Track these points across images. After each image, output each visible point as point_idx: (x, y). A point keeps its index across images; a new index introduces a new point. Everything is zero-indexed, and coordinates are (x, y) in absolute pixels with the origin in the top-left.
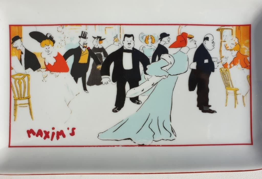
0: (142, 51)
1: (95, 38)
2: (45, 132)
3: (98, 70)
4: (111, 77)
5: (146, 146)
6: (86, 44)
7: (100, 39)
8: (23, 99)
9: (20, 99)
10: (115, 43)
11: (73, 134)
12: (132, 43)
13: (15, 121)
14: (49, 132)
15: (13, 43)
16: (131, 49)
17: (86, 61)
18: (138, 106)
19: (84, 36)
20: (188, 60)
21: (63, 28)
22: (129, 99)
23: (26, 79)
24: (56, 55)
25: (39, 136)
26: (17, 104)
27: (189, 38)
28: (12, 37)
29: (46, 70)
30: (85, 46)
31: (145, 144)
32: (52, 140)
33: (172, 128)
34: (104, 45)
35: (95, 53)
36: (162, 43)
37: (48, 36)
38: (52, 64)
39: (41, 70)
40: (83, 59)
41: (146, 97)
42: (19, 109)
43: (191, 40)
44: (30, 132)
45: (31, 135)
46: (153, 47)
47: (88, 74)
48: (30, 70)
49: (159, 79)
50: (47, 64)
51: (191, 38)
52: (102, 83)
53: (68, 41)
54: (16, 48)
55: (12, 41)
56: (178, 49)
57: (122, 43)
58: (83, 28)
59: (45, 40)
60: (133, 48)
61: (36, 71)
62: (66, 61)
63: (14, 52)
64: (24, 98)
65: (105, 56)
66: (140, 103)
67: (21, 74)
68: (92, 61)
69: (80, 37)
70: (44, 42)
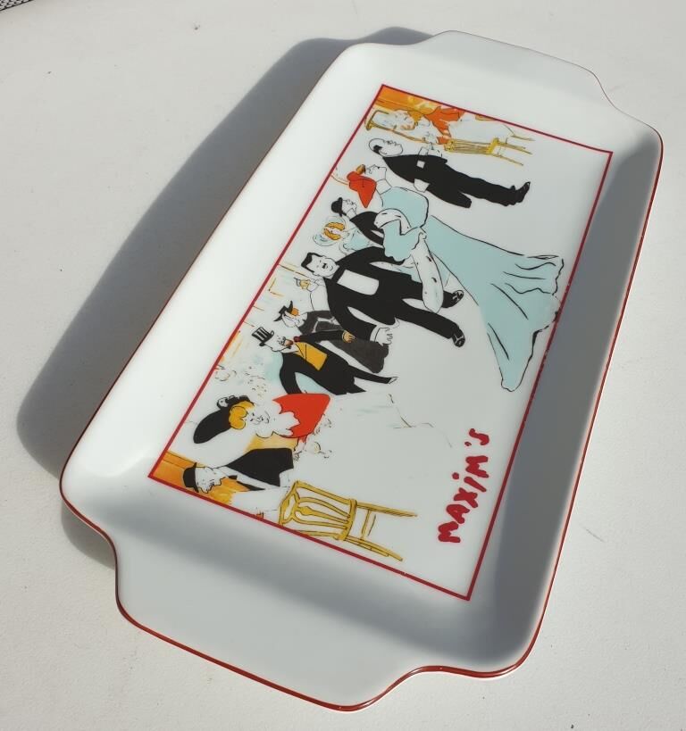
0: (351, 252)
1: (280, 318)
2: (457, 498)
3: (352, 341)
4: (379, 325)
5: (560, 310)
6: (285, 339)
7: (288, 310)
8: (353, 519)
9: (348, 526)
10: (310, 288)
11: (484, 439)
12: (324, 260)
13: (401, 560)
14: (461, 490)
15: (196, 489)
16: (336, 267)
17: (324, 356)
18: (466, 297)
19: (263, 337)
20: (405, 189)
21: (223, 368)
22: (443, 309)
23: (303, 493)
24: (278, 407)
25: (464, 515)
26: (359, 537)
27: (361, 173)
28: (182, 484)
29: (305, 441)
30: (287, 342)
31: (557, 309)
32: (483, 490)
33: (536, 257)
34: (303, 308)
35: (314, 331)
36: (352, 215)
37: (224, 404)
38: (295, 422)
39: (297, 451)
40: (316, 359)
41: (452, 278)
42: (373, 538)
43: (367, 171)
44: (446, 533)
45: (454, 533)
46: (351, 232)
47: (352, 362)
48: (286, 477)
49: (421, 246)
50: (290, 433)
51: (364, 170)
52: (386, 346)
53: (259, 371)
54: (213, 485)
55: (191, 489)
56: (376, 194)
57: (316, 278)
58: (246, 330)
59: (229, 415)
60: (337, 263)
61: (295, 463)
62: (303, 391)
63: (222, 495)
64: (350, 517)
65: (329, 317)
66: (460, 293)
67: (285, 501)
68: (326, 344)
69: (262, 344)
70: (233, 419)
